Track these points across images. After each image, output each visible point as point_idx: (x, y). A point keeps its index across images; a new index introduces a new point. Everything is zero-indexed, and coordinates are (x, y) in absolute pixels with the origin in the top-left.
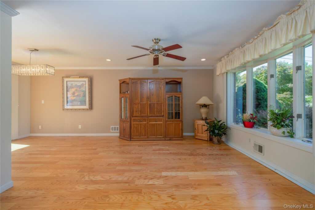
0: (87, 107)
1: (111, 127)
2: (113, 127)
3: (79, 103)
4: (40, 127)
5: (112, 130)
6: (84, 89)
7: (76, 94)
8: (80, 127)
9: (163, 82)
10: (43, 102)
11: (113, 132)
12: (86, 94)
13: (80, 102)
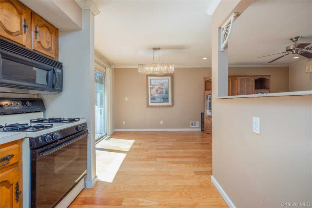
0: (170, 103)
1: (191, 122)
2: (193, 122)
3: (162, 100)
4: (124, 123)
5: (192, 125)
6: (166, 87)
7: (159, 92)
8: (162, 122)
9: (252, 79)
10: (126, 99)
11: (193, 127)
12: (168, 91)
13: (163, 98)
